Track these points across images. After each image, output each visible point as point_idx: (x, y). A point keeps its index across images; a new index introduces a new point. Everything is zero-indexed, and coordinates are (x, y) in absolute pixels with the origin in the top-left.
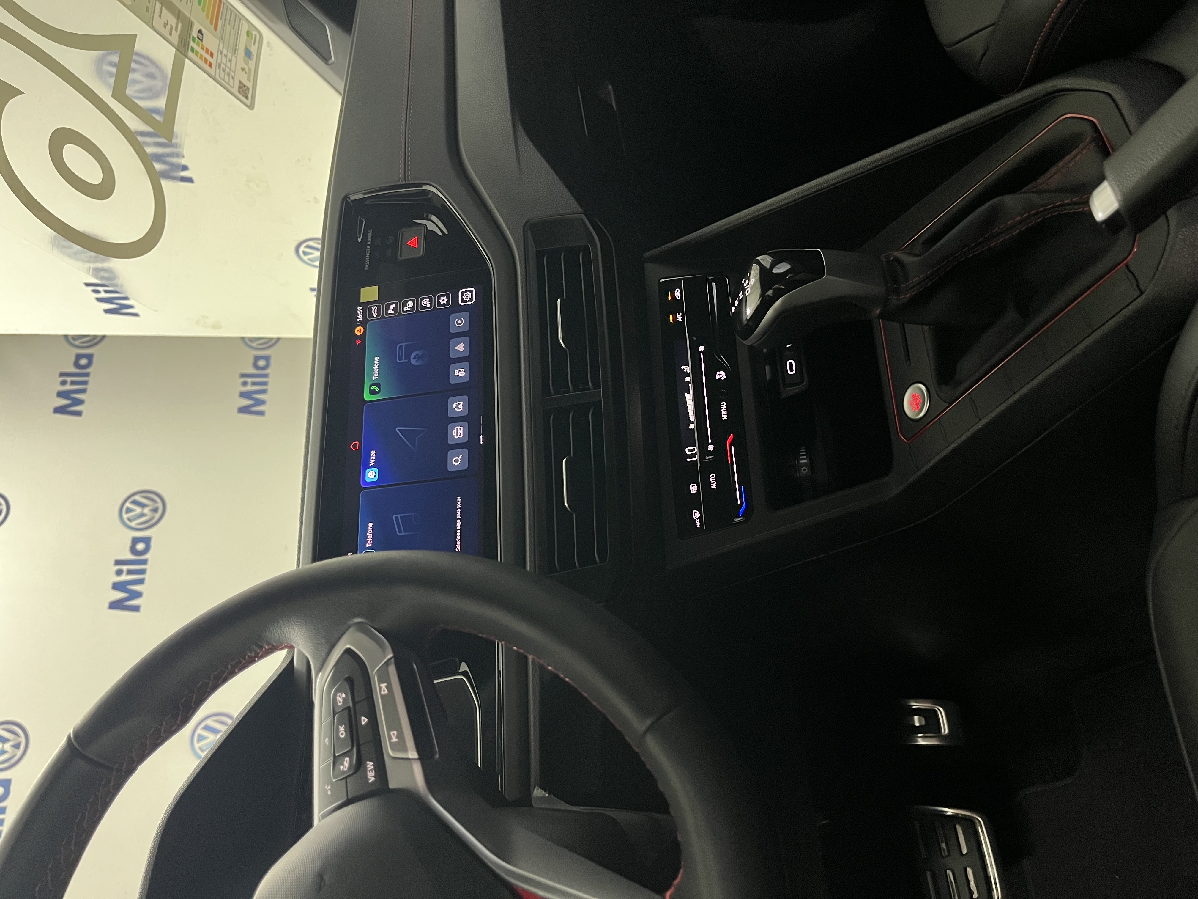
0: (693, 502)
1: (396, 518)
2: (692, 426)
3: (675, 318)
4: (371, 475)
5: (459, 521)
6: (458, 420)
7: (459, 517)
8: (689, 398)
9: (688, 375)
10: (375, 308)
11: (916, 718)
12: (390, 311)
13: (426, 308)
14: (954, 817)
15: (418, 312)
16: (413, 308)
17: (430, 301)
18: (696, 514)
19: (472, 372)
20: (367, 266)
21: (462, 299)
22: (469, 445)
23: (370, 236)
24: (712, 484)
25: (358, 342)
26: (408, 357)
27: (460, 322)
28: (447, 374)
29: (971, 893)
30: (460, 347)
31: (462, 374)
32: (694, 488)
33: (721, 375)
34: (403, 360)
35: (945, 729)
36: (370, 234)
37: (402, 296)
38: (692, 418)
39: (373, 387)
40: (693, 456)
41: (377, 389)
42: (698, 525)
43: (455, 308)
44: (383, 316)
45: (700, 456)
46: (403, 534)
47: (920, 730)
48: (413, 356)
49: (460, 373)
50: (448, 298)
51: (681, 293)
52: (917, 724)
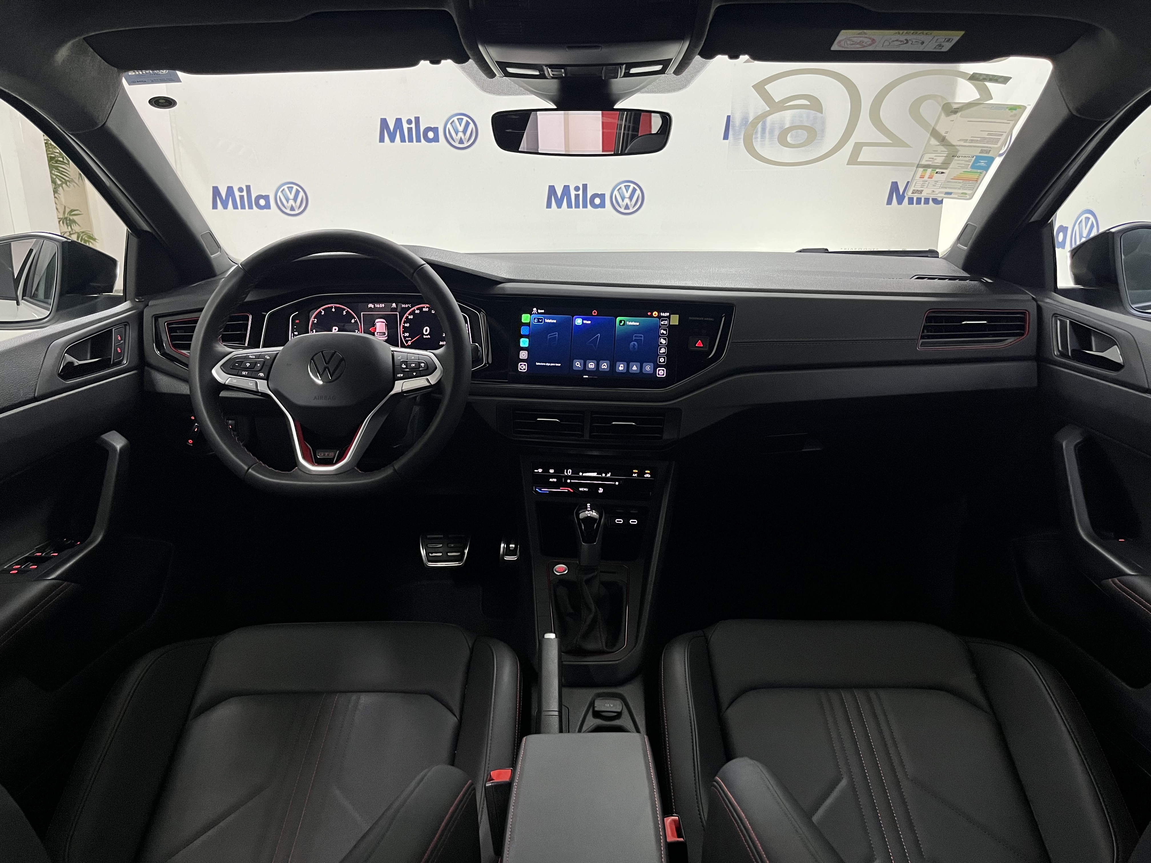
0: (545, 470)
1: (556, 334)
2: (581, 474)
3: (635, 473)
4: (579, 321)
5: (550, 364)
6: (598, 365)
7: (552, 364)
8: (595, 474)
9: (606, 475)
10: (666, 322)
11: (513, 546)
12: (662, 331)
13: (660, 350)
14: (464, 553)
15: (658, 346)
16: (661, 343)
17: (663, 353)
19: (621, 373)
20: (691, 318)
21: (660, 370)
22: (585, 371)
23: (709, 319)
24: (551, 479)
25: (649, 314)
26: (635, 340)
27: (648, 368)
28: (622, 361)
29: (432, 553)
30: (635, 368)
31: (621, 368)
32: (552, 471)
33: (601, 490)
34: (634, 338)
35: (507, 558)
36: (711, 319)
37: (670, 338)
38: (584, 474)
39: (623, 322)
40: (567, 472)
41: (621, 324)
42: (535, 471)
43: (657, 366)
44: (660, 327)
45: (566, 476)
46: (548, 337)
47: (508, 546)
48: (636, 343)
49: (621, 367)
50: (663, 362)
51: (647, 477)
52: (511, 546)
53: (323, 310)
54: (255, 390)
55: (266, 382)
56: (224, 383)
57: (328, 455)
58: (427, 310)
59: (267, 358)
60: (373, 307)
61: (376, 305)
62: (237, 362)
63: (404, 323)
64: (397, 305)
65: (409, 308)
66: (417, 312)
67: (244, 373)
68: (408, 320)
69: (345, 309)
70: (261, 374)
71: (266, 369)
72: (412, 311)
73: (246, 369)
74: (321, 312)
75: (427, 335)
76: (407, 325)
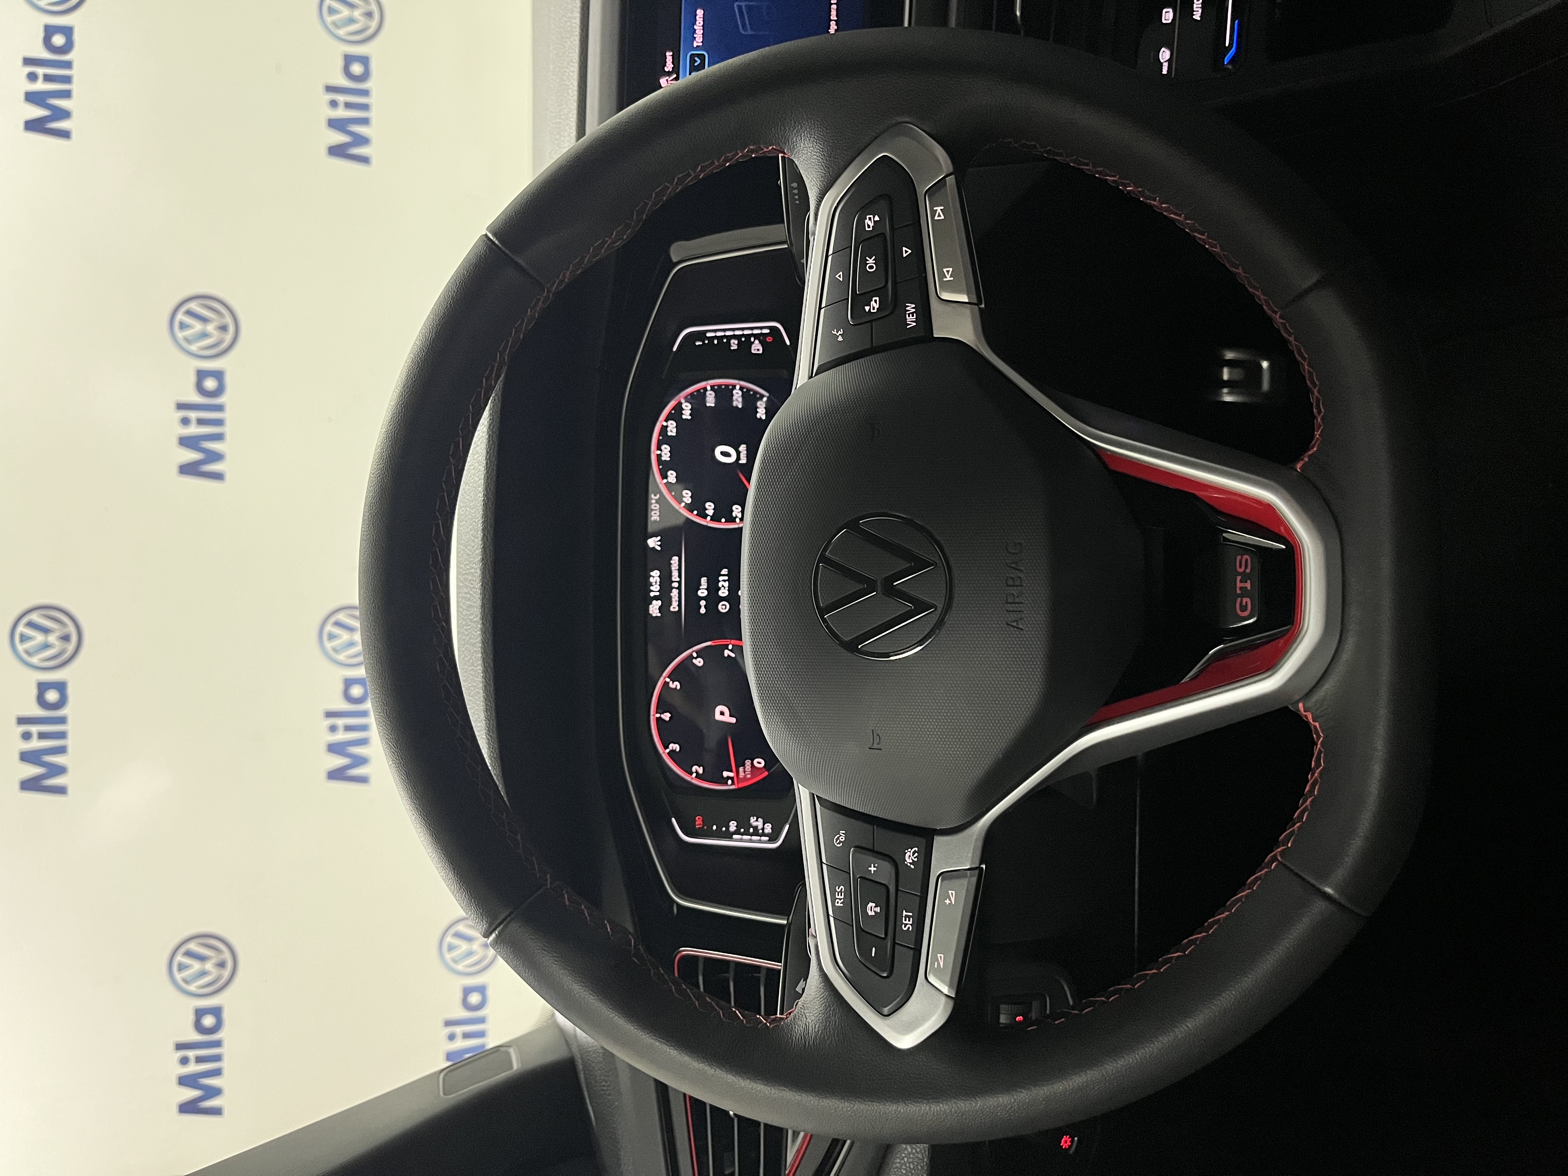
0: (1165, 36)
1: (740, 7)
5: (833, 24)
7: (834, 16)
18: (1165, 55)
24: (1194, 13)
32: (1168, 16)
42: (1165, 72)
46: (750, 32)
47: (1229, 384)
52: (1226, 377)
53: (666, 747)
54: (974, 880)
55: (938, 841)
56: (951, 1004)
57: (1245, 577)
58: (666, 449)
59: (842, 838)
60: (659, 603)
61: (652, 594)
62: (865, 952)
63: (705, 516)
64: (654, 535)
65: (662, 501)
66: (672, 476)
67: (907, 924)
68: (697, 505)
69: (666, 684)
70: (910, 857)
71: (884, 840)
72: (670, 491)
73: (890, 917)
74: (672, 754)
75: (738, 453)
76: (710, 508)
